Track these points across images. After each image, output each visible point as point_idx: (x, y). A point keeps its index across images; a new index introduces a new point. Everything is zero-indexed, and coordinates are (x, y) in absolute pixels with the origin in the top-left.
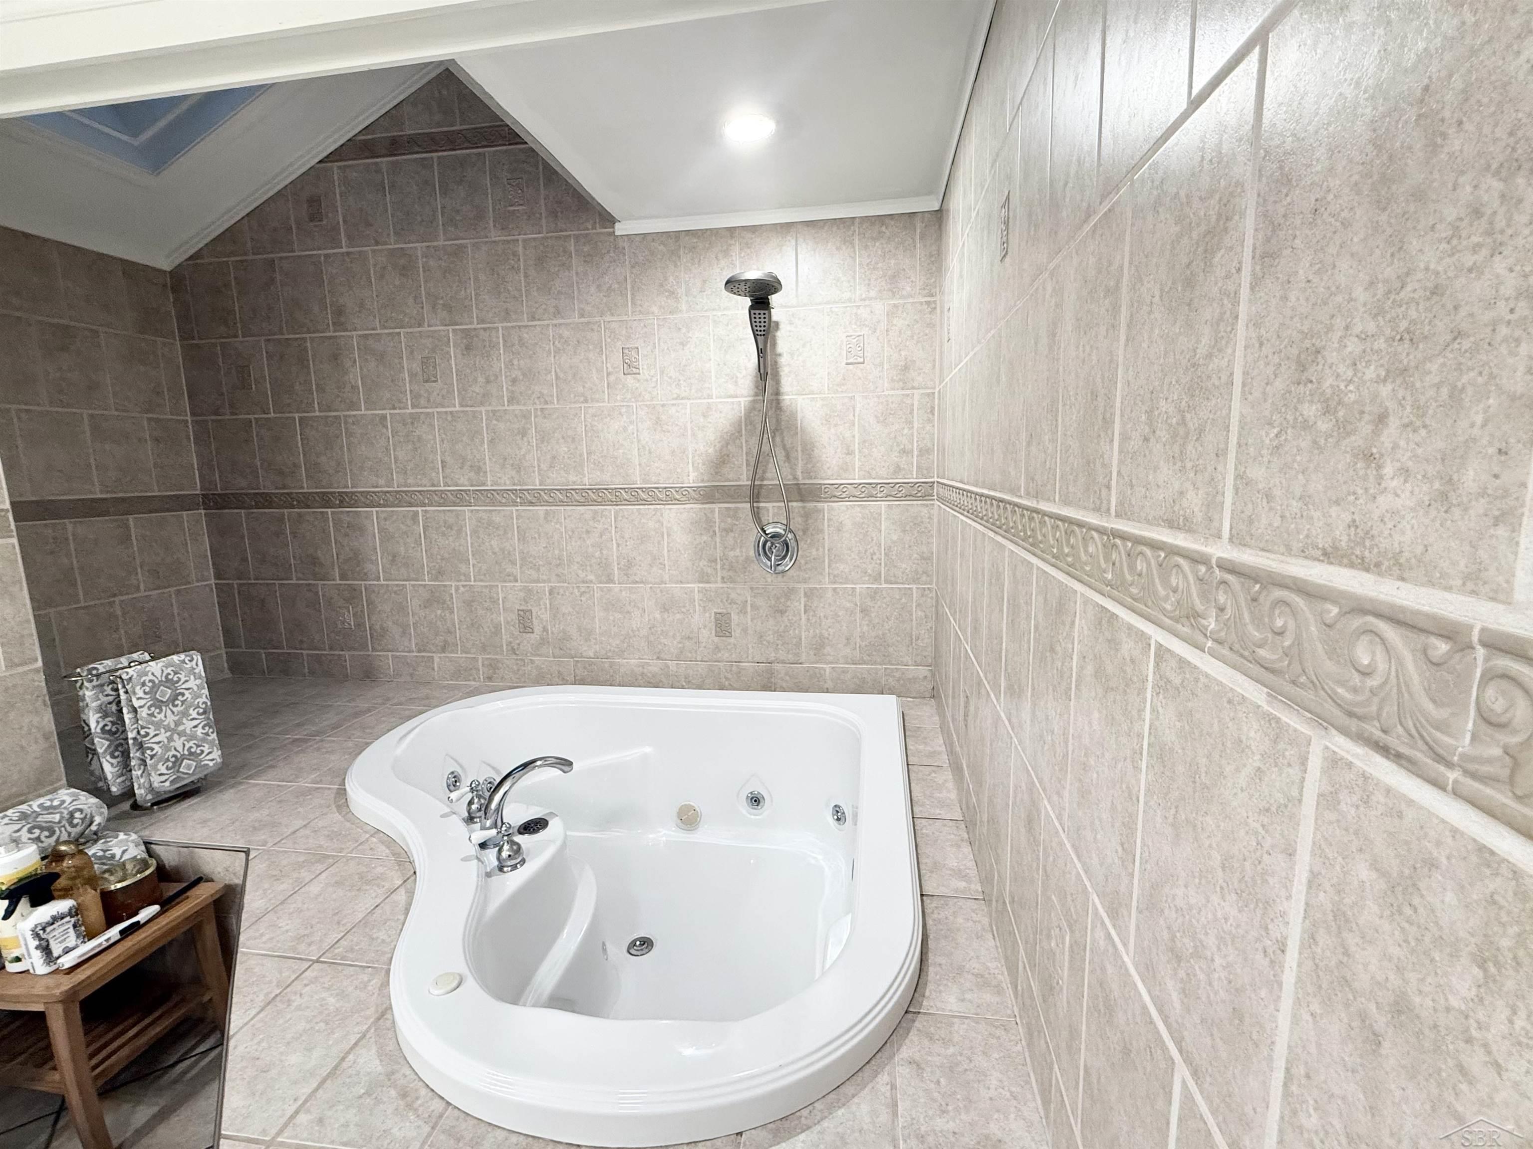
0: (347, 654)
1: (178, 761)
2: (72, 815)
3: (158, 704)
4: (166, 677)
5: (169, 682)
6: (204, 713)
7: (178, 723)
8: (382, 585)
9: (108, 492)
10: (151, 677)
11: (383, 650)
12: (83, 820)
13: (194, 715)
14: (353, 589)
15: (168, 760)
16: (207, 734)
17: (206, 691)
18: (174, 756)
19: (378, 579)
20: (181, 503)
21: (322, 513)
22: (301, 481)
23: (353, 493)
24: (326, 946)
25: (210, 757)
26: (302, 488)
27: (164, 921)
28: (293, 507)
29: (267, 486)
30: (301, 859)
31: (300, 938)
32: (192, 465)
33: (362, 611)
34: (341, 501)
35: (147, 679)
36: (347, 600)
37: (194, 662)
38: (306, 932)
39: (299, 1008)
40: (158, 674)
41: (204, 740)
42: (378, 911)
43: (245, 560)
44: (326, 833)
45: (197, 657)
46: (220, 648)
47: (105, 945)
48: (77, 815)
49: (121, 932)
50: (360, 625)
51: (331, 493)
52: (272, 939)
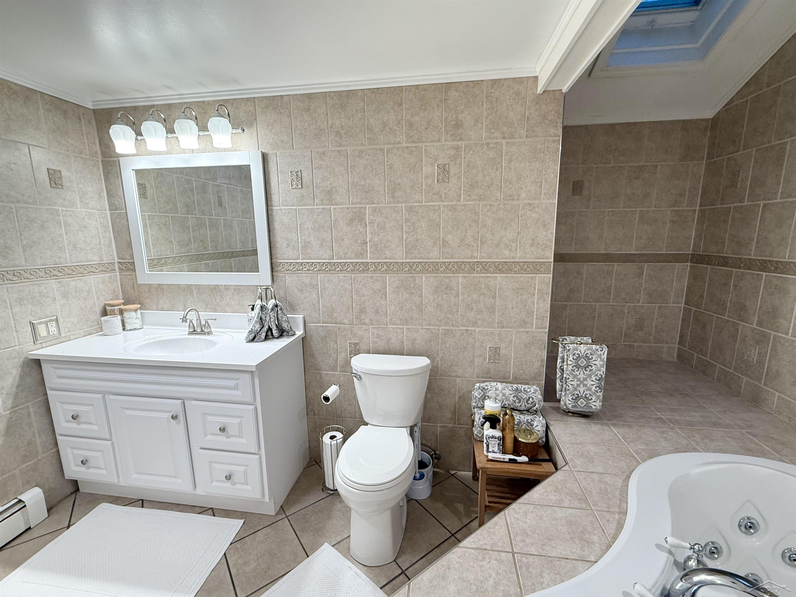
0: (745, 379)
1: (578, 398)
2: (529, 398)
3: (578, 366)
4: (586, 355)
5: (587, 358)
6: (599, 380)
7: (585, 379)
8: (789, 340)
9: (638, 251)
10: (579, 352)
11: (772, 388)
12: (532, 403)
13: (594, 379)
14: (765, 336)
15: (574, 395)
16: (597, 391)
17: (604, 369)
18: (577, 394)
19: (787, 334)
20: (677, 258)
21: (758, 274)
22: (751, 250)
23: (787, 263)
24: (525, 550)
25: (594, 404)
26: (750, 255)
27: (524, 467)
28: (740, 268)
29: (728, 253)
30: (577, 491)
31: (525, 533)
32: (691, 236)
33: (766, 353)
34: (776, 268)
35: (577, 352)
36: (758, 342)
37: (603, 352)
38: (529, 533)
39: (481, 567)
40: (583, 352)
41: (594, 393)
42: (563, 562)
43: (702, 296)
44: (603, 487)
45: (606, 350)
46: (675, 344)
47: (502, 460)
48: (531, 399)
49: (510, 459)
50: (761, 363)
51: (770, 261)
52: (518, 519)
